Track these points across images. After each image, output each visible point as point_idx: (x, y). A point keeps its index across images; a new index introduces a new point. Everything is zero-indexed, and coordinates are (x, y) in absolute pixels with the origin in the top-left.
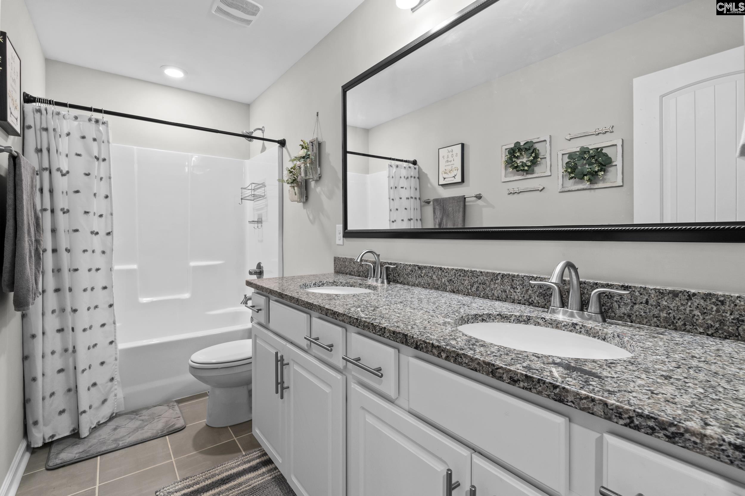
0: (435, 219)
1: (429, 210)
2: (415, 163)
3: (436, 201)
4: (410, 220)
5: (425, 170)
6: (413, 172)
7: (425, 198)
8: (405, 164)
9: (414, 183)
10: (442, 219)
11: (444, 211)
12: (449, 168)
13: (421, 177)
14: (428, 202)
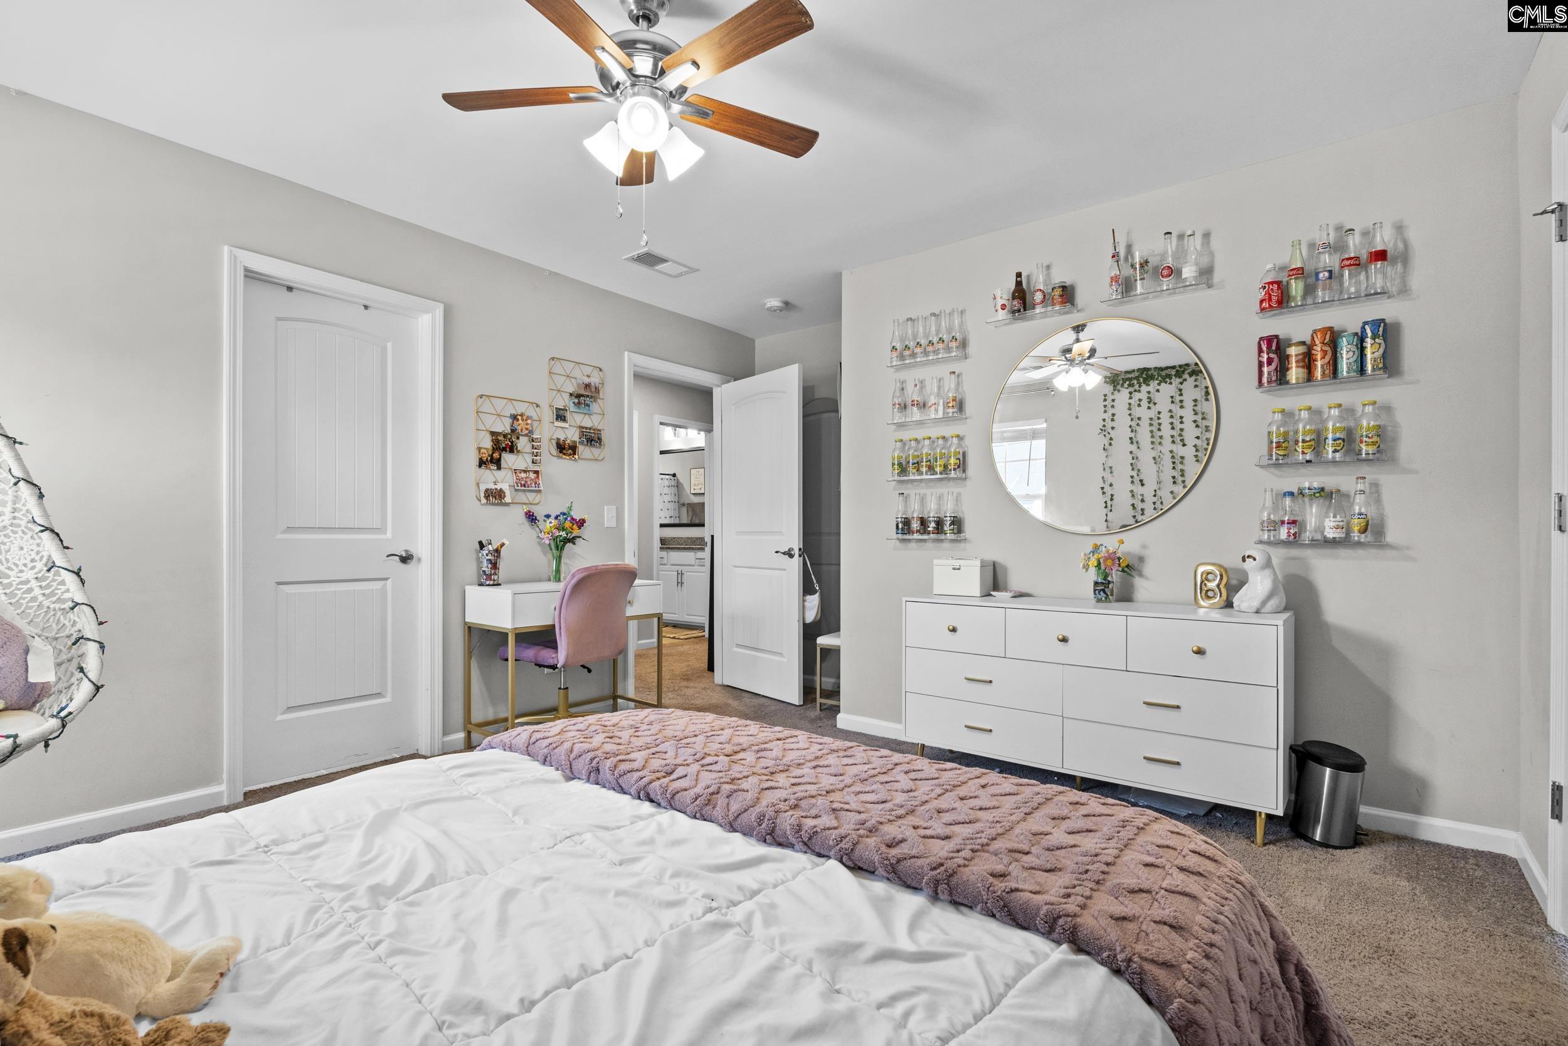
0: (688, 517)
1: (684, 510)
2: (674, 475)
3: (689, 504)
4: (671, 517)
5: (681, 480)
6: (673, 483)
7: (682, 502)
8: (667, 477)
9: (674, 490)
10: (692, 517)
11: (694, 511)
12: (697, 482)
13: (678, 486)
14: (683, 505)
